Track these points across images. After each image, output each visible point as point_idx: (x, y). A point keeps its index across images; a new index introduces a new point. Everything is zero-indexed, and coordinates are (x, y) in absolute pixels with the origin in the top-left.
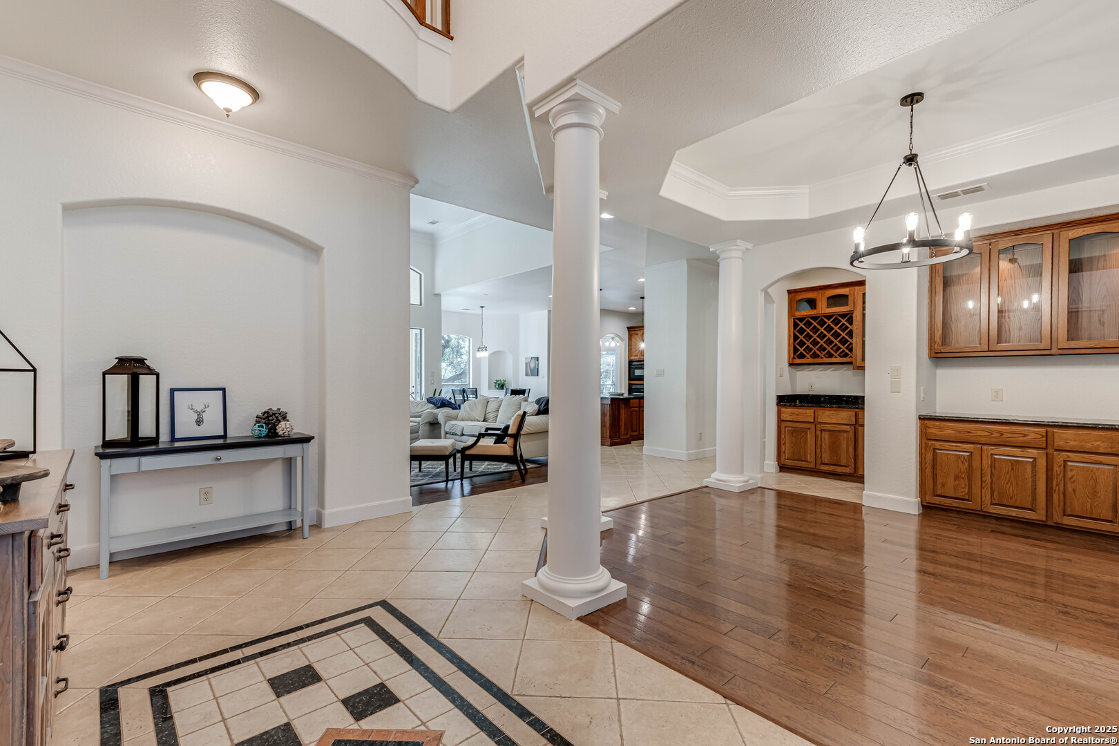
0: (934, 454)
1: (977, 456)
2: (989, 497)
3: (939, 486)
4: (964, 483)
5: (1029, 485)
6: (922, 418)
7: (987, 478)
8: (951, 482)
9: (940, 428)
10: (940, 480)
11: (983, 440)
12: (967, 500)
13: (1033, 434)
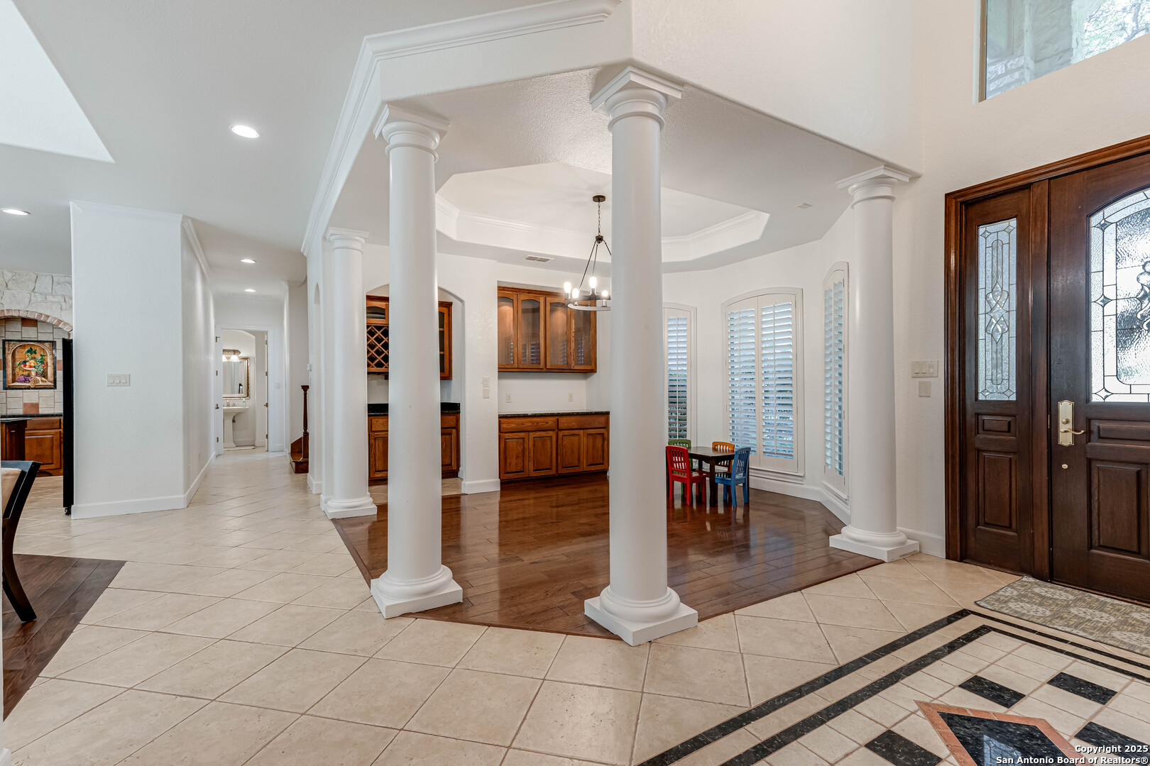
0: (505, 442)
1: (526, 440)
2: (532, 466)
3: (508, 465)
4: (520, 460)
5: (549, 453)
6: (501, 417)
7: (532, 454)
8: (514, 461)
9: (508, 423)
10: (508, 461)
11: (529, 429)
12: (522, 472)
13: (551, 420)
